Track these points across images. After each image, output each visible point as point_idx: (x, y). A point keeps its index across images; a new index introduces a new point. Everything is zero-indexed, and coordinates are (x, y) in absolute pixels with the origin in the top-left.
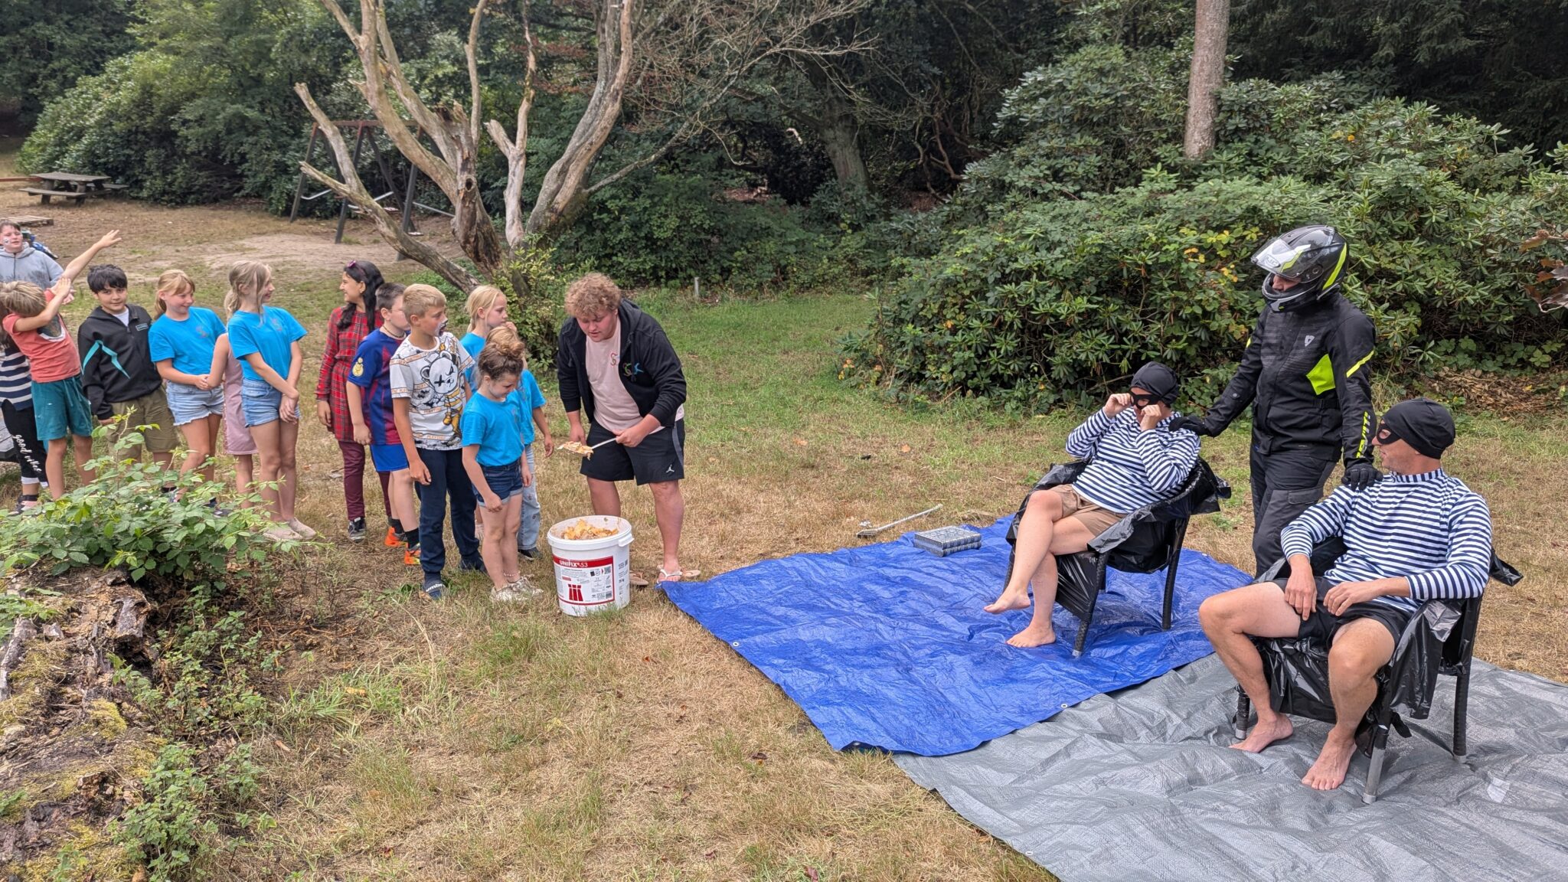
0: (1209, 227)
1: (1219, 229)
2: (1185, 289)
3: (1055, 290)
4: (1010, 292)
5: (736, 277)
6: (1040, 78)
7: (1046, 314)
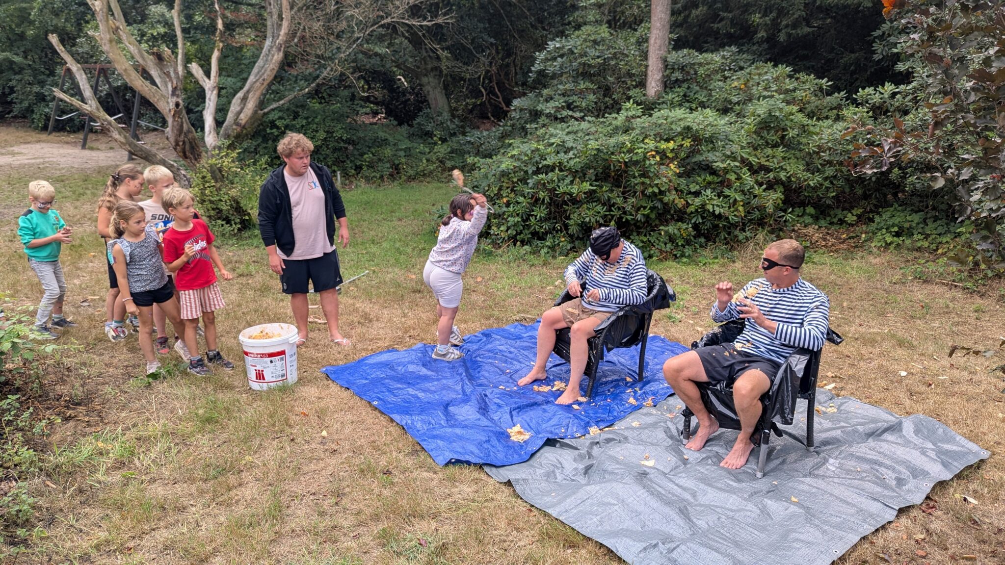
0: (661, 139)
1: (668, 140)
2: (649, 177)
3: (569, 179)
4: (542, 179)
5: (365, 171)
6: (558, 45)
7: (565, 193)
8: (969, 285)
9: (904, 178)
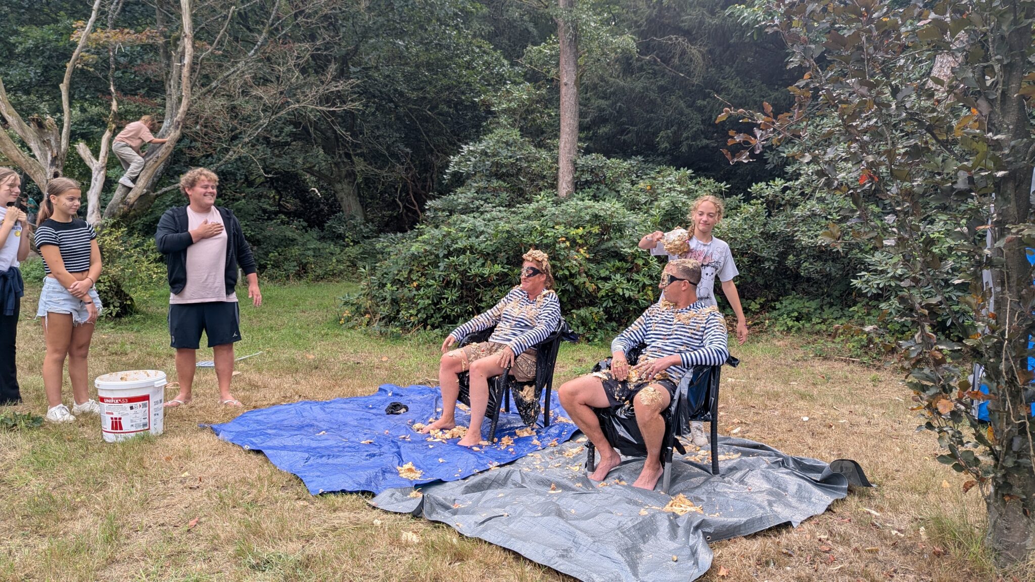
0: (571, 226)
1: (577, 227)
2: (559, 260)
3: (481, 261)
4: (453, 261)
5: (270, 270)
6: (472, 148)
7: (476, 275)
8: (865, 359)
9: (799, 264)
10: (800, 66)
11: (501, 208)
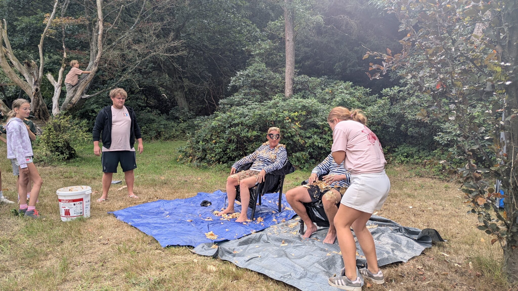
0: (291, 111)
1: (295, 112)
2: (286, 128)
3: (247, 129)
4: (233, 130)
6: (241, 73)
7: (244, 137)
8: (441, 177)
9: (407, 129)
10: (405, 29)
11: (256, 103)
